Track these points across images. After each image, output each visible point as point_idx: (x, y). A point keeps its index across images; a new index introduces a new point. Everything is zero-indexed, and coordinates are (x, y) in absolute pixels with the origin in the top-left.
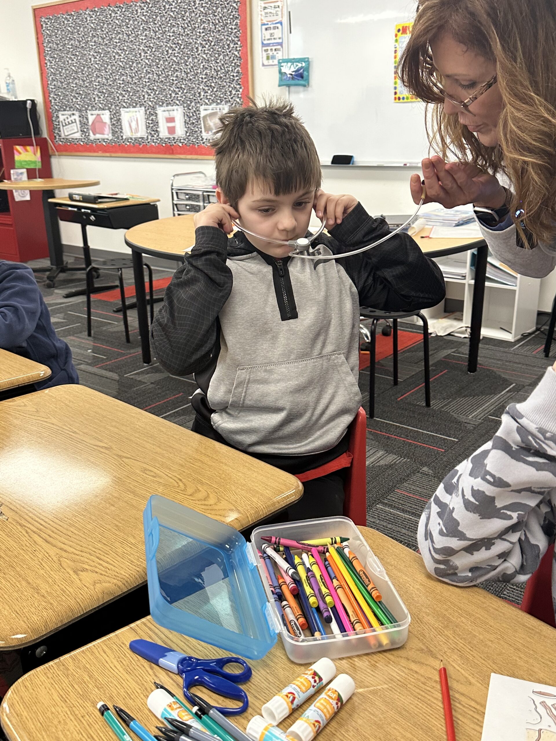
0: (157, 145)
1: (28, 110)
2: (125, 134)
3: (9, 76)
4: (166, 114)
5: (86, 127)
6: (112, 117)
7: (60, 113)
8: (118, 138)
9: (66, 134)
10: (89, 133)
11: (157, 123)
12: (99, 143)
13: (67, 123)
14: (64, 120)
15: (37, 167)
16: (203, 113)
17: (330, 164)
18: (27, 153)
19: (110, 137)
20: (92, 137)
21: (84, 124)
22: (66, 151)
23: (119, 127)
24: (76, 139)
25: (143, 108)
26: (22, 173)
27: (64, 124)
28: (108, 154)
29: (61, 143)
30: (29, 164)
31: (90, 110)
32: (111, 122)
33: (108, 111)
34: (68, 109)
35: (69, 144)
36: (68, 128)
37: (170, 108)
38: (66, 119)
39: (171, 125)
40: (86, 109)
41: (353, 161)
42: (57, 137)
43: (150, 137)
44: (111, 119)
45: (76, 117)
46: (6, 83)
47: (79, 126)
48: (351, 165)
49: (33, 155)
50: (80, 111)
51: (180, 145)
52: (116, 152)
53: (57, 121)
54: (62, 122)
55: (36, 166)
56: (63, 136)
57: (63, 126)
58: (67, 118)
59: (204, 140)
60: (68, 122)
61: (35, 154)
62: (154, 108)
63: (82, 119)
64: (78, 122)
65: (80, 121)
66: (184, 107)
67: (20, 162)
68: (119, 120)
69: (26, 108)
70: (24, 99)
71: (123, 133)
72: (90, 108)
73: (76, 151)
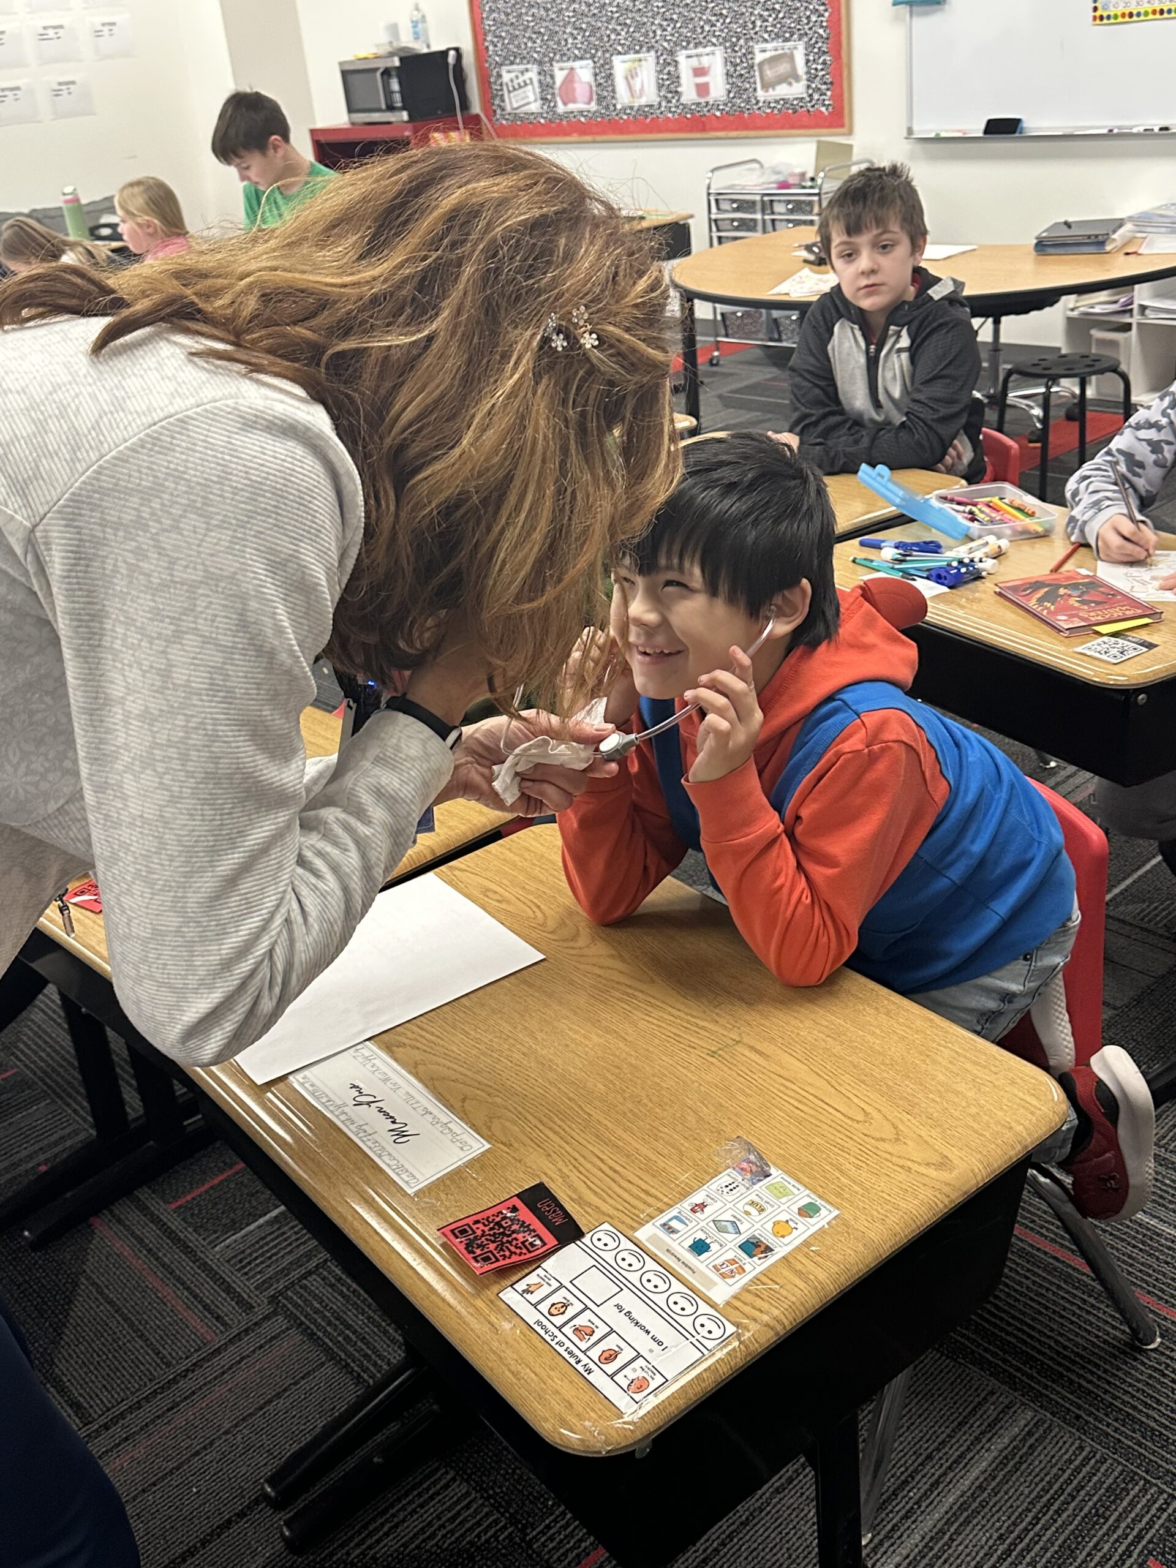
0: (676, 116)
1: (451, 67)
2: (620, 101)
3: (417, 9)
4: (694, 62)
5: (550, 91)
6: (598, 71)
7: (504, 69)
8: (607, 108)
9: (515, 105)
10: (556, 102)
11: (678, 77)
12: (574, 120)
13: (517, 86)
14: (512, 81)
16: (759, 57)
17: (981, 135)
19: (593, 106)
20: (561, 108)
21: (546, 87)
22: (515, 134)
23: (610, 89)
24: (533, 114)
25: (653, 53)
27: (511, 89)
28: (589, 138)
29: (505, 122)
31: (558, 61)
32: (596, 80)
33: (590, 62)
34: (518, 60)
35: (519, 122)
36: (518, 95)
37: (700, 50)
38: (515, 79)
39: (701, 80)
40: (551, 60)
41: (1022, 129)
42: (499, 112)
43: (664, 104)
44: (596, 75)
45: (533, 74)
46: (412, 22)
47: (538, 90)
48: (1017, 135)
50: (540, 63)
51: (718, 114)
52: (604, 133)
53: (499, 83)
54: (507, 84)
56: (508, 109)
57: (509, 92)
58: (517, 77)
59: (761, 104)
60: (519, 84)
62: (671, 53)
63: (542, 78)
64: (536, 84)
65: (540, 81)
66: (726, 48)
68: (610, 76)
69: (447, 64)
70: (443, 48)
71: (616, 99)
72: (558, 57)
73: (532, 134)
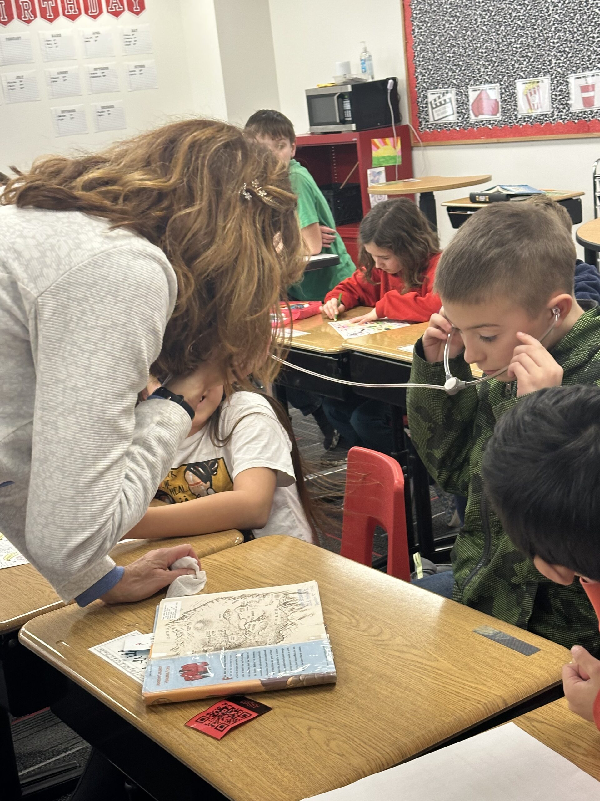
0: (566, 122)
1: (389, 91)
2: (520, 112)
3: (366, 51)
4: (581, 82)
5: (465, 106)
6: (503, 91)
7: (429, 92)
8: (509, 117)
9: (436, 119)
10: (469, 115)
11: (568, 93)
12: (483, 127)
13: (439, 104)
14: (435, 100)
15: (397, 164)
18: (386, 147)
20: (473, 119)
21: (462, 104)
22: (435, 140)
23: (513, 103)
24: (450, 124)
25: (548, 76)
26: (379, 173)
27: (434, 106)
28: (495, 140)
29: (428, 130)
30: (387, 161)
31: (472, 85)
32: (502, 98)
33: (498, 84)
34: (440, 85)
35: (439, 130)
36: (440, 110)
37: (587, 73)
38: (437, 99)
39: (586, 95)
40: (467, 84)
42: (423, 123)
43: (556, 113)
44: (502, 94)
45: (452, 95)
46: (362, 60)
47: (455, 106)
49: (393, 149)
50: (458, 87)
52: (506, 136)
53: (425, 102)
54: (431, 102)
55: (396, 162)
56: (431, 120)
57: (433, 108)
58: (439, 98)
60: (440, 102)
61: (395, 147)
62: (564, 75)
63: (459, 97)
64: (454, 103)
65: (457, 100)
67: (378, 159)
68: (513, 94)
69: (387, 89)
70: (384, 78)
71: (517, 111)
73: (449, 139)
